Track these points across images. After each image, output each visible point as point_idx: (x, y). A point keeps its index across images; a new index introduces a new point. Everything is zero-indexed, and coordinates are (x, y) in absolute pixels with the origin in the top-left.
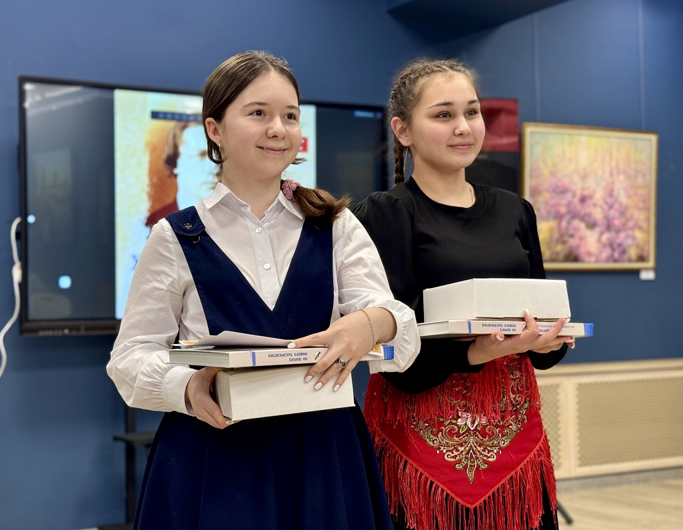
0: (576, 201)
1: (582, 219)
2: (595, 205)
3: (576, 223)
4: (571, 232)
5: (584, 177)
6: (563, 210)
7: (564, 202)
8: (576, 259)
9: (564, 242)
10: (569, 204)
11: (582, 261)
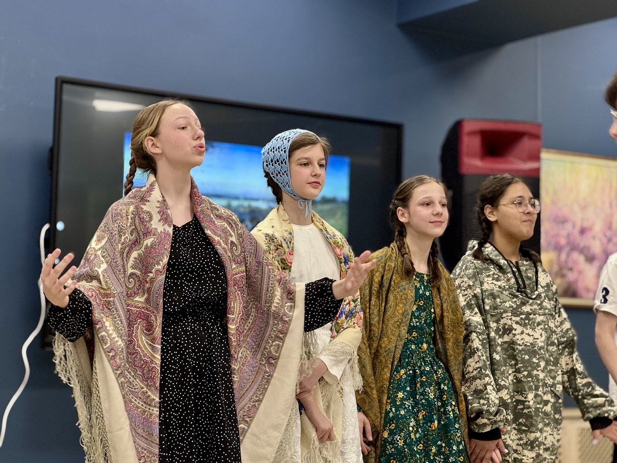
0: (576, 232)
1: (581, 251)
2: (594, 237)
3: (576, 255)
4: (570, 265)
5: (584, 208)
6: (563, 241)
7: (564, 233)
8: (574, 295)
9: (563, 276)
10: (568, 236)
11: (581, 297)
